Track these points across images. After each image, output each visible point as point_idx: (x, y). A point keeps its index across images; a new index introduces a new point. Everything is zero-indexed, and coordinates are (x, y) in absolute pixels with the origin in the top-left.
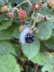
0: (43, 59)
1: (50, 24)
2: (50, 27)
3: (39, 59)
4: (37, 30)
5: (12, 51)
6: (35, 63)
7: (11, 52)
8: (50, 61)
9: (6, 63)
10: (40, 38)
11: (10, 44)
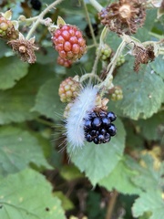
0: (134, 176)
1: (158, 66)
2: (157, 77)
3: (121, 175)
4: (117, 92)
5: (34, 157)
6: (110, 189)
7: (34, 160)
8: (154, 179)
9: (21, 199)
10: (128, 114)
11: (26, 133)
